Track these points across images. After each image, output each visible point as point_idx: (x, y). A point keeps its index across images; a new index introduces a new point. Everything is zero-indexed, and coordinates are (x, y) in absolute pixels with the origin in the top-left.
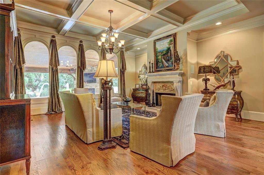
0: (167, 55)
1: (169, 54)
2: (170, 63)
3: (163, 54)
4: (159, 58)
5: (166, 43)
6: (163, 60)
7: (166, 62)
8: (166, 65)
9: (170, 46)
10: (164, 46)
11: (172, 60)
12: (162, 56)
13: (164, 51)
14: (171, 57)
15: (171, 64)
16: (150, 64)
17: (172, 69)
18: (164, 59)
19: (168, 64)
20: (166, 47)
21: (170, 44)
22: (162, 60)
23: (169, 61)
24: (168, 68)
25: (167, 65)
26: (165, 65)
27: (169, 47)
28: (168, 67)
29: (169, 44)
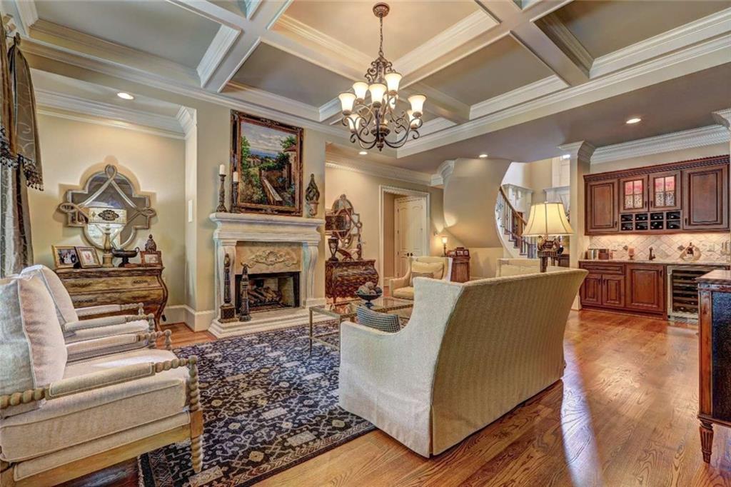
0: (279, 174)
1: (285, 172)
2: (287, 195)
3: (265, 164)
4: (252, 173)
5: (277, 140)
6: (266, 182)
7: (274, 191)
8: (274, 199)
9: (290, 153)
10: (270, 145)
11: (292, 190)
12: (264, 169)
13: (270, 158)
14: (290, 182)
15: (289, 199)
16: (223, 180)
17: (293, 212)
18: (271, 182)
19: (280, 196)
20: (276, 151)
21: (288, 149)
22: (261, 182)
23: (285, 189)
24: (280, 208)
25: (278, 198)
26: (271, 198)
27: (285, 153)
28: (280, 203)
29: (284, 147)
